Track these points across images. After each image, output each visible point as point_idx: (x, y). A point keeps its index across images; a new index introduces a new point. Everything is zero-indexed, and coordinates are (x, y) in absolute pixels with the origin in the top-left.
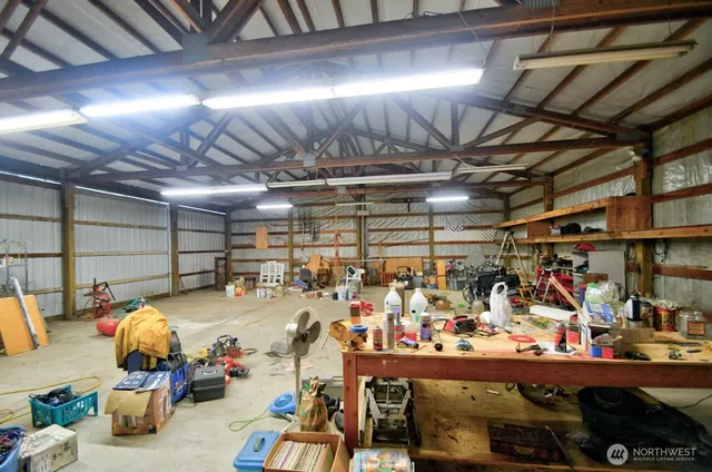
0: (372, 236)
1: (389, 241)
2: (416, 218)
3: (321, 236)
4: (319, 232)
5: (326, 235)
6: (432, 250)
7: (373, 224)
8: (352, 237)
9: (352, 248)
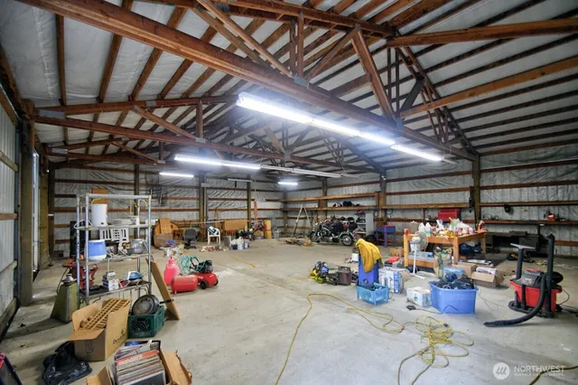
0: (211, 203)
1: (223, 207)
2: (239, 192)
3: (168, 201)
4: (166, 198)
5: (173, 201)
6: (249, 215)
7: (211, 194)
8: (194, 204)
9: (195, 213)
